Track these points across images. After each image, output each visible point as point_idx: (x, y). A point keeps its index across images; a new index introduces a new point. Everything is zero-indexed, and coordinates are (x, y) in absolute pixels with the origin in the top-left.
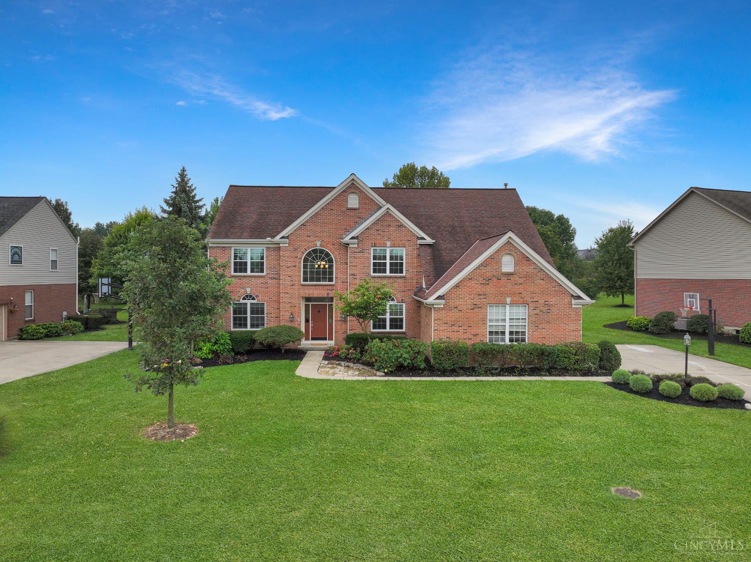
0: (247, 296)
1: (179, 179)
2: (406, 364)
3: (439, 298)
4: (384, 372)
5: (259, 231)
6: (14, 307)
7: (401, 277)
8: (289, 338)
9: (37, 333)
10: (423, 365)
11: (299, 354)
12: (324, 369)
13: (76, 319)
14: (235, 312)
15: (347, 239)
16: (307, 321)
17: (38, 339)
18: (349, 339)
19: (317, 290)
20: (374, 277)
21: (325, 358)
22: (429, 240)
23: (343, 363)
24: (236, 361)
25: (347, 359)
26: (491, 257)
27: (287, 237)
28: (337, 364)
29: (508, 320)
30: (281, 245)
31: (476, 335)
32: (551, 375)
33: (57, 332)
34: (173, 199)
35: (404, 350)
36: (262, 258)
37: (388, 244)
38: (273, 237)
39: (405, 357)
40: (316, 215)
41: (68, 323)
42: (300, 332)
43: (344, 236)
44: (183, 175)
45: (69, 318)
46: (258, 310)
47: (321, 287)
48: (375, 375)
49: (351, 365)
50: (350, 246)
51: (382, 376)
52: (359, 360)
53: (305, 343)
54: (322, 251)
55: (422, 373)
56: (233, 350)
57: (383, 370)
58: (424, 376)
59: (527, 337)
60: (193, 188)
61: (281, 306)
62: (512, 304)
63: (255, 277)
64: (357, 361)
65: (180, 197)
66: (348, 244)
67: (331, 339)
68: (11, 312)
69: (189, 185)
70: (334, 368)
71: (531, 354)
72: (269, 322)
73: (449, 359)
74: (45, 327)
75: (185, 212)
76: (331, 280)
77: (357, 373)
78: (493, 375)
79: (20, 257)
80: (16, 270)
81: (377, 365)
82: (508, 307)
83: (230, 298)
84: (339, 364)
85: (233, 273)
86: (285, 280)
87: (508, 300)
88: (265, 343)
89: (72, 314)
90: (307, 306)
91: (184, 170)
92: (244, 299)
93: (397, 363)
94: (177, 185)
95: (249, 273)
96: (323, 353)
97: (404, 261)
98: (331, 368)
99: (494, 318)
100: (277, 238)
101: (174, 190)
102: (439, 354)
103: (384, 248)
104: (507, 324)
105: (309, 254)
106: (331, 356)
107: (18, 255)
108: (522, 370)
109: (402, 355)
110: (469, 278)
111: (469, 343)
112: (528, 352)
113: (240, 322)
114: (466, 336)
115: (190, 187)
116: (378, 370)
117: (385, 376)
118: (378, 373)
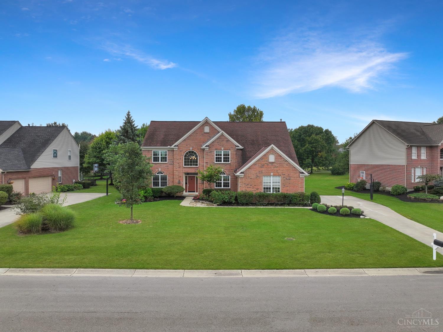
0: (159, 172)
1: (127, 117)
2: (226, 201)
3: (241, 173)
4: (217, 204)
5: (165, 143)
6: (55, 177)
7: (228, 164)
8: (178, 191)
9: (64, 189)
10: (234, 202)
11: (182, 198)
12: (192, 204)
13: (80, 183)
14: (154, 180)
15: (204, 147)
16: (186, 183)
17: (64, 192)
18: (205, 191)
19: (191, 169)
20: (216, 164)
21: (193, 199)
22: (241, 147)
23: (200, 201)
24: (154, 200)
25: (202, 199)
26: (265, 155)
27: (177, 146)
28: (198, 202)
29: (272, 183)
30: (174, 149)
31: (257, 189)
32: (289, 206)
33: (72, 189)
34: (124, 126)
35: (226, 195)
36: (166, 155)
37: (223, 149)
38: (171, 146)
39: (226, 198)
40: (190, 136)
41: (76, 185)
42: (183, 188)
43: (203, 145)
44: (128, 115)
45: (76, 183)
46: (164, 178)
47: (192, 168)
48: (213, 206)
49: (204, 202)
50: (205, 150)
51: (216, 206)
52: (208, 200)
53: (185, 193)
54: (193, 152)
55: (234, 205)
56: (153, 196)
57: (216, 204)
58: (234, 206)
59: (280, 190)
60: (133, 121)
61: (174, 177)
62: (274, 175)
63: (163, 163)
64: (207, 200)
65: (128, 126)
66: (204, 149)
67: (197, 192)
68: (53, 179)
69: (131, 119)
70: (197, 203)
71: (280, 197)
72: (169, 184)
73: (245, 199)
74: (67, 186)
75: (130, 133)
76: (197, 165)
77: (206, 205)
78: (264, 206)
79: (57, 154)
80: (55, 160)
81: (214, 201)
82: (272, 177)
83: (152, 173)
84: (199, 202)
85: (153, 162)
86: (176, 165)
87: (272, 174)
88: (167, 193)
89: (77, 181)
90: (186, 177)
91: (129, 112)
92: (158, 173)
93: (223, 201)
94: (126, 120)
95: (160, 162)
96: (193, 198)
97: (230, 157)
98: (195, 203)
99: (266, 182)
100: (173, 146)
101: (124, 122)
102: (241, 197)
103: (221, 151)
104: (272, 184)
105: (187, 153)
106: (196, 199)
107: (56, 153)
108: (277, 204)
109: (225, 197)
110: (254, 164)
111: (254, 192)
112: (278, 196)
113: (156, 184)
114: (253, 189)
115: (132, 120)
116: (215, 204)
117: (218, 206)
118: (215, 205)
